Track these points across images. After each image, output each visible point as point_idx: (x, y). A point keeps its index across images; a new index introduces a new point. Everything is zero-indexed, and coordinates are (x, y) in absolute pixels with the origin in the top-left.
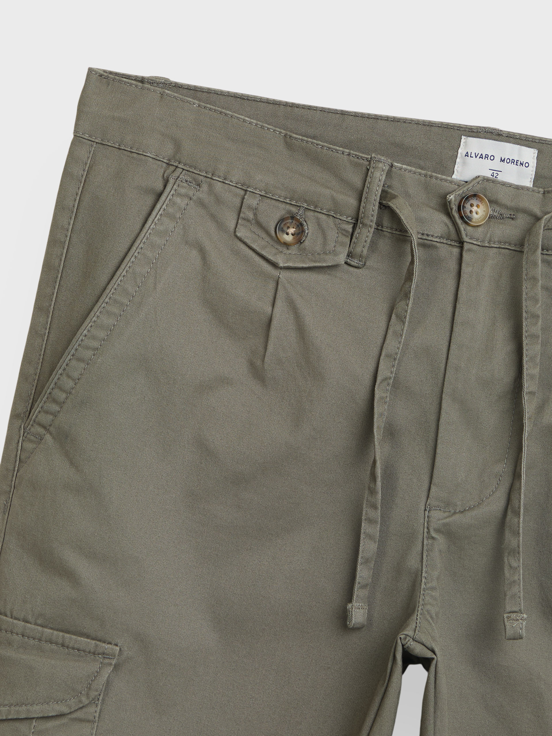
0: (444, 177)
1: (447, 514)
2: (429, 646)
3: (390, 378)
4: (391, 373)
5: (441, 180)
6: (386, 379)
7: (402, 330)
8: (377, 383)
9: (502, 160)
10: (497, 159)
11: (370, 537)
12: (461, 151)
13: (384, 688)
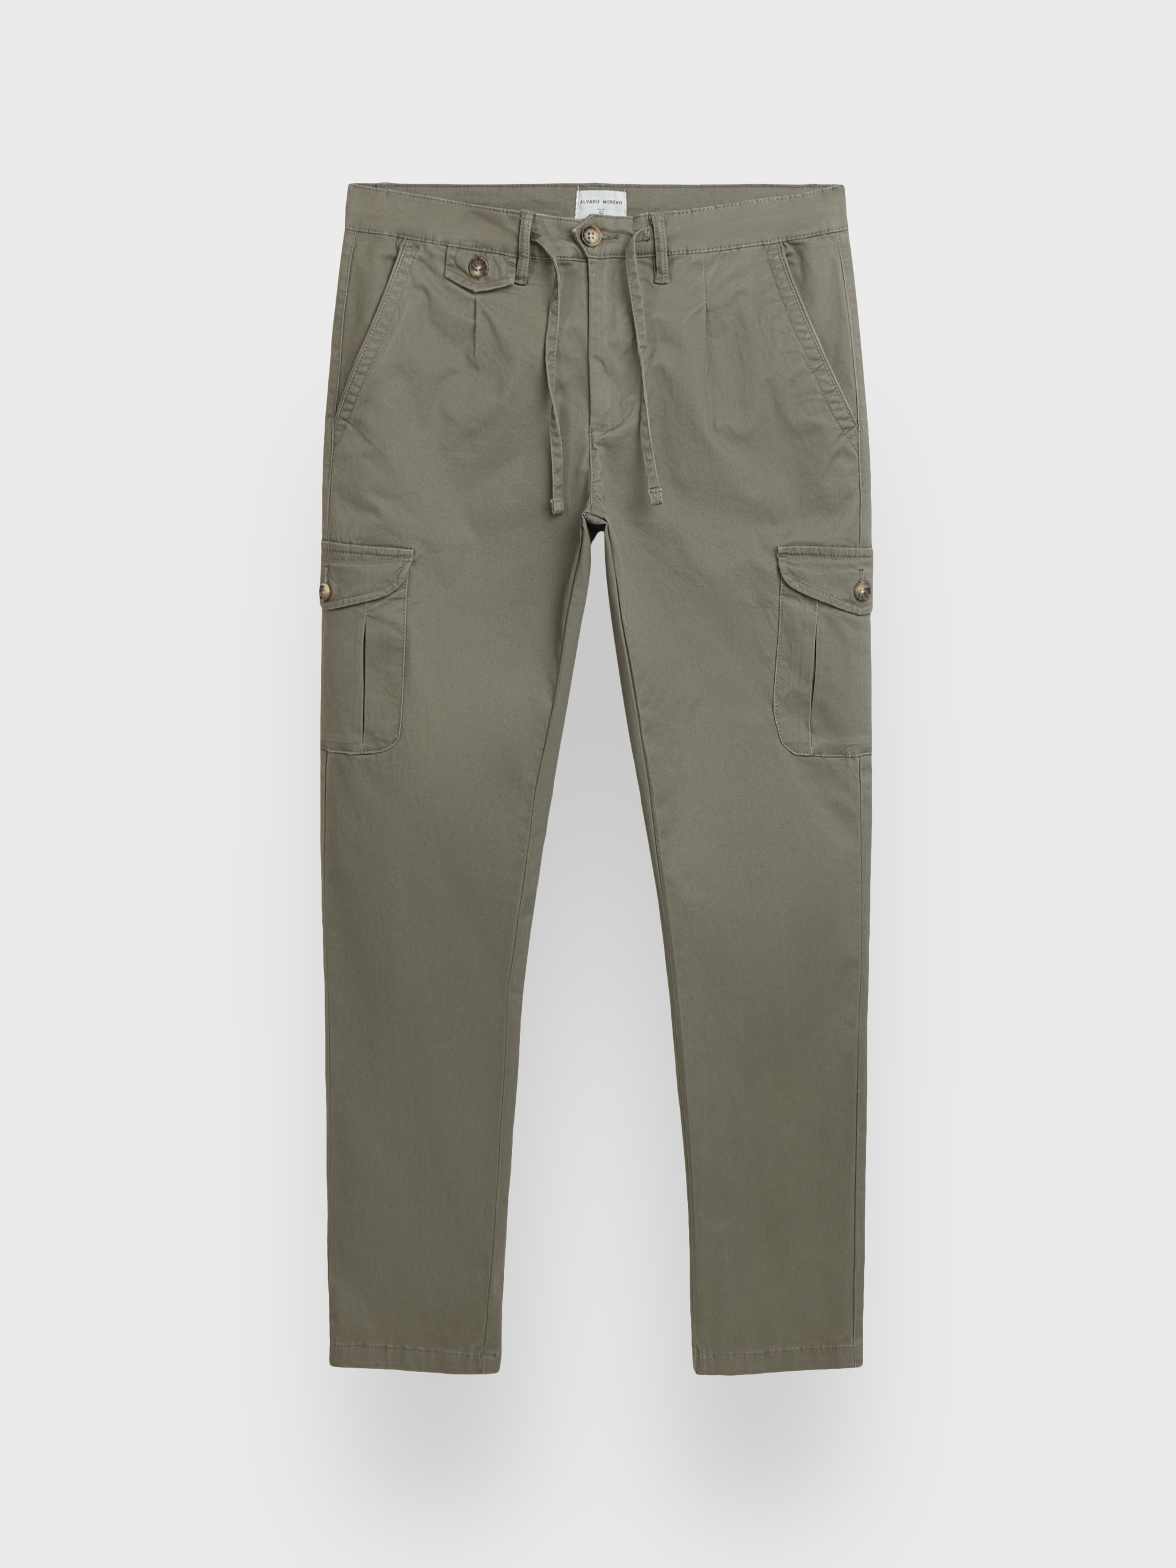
0: (569, 218)
1: (603, 433)
2: (602, 517)
3: (554, 352)
4: (554, 348)
5: (567, 220)
6: (551, 353)
7: (557, 320)
8: (546, 356)
9: (605, 202)
10: (601, 202)
11: (557, 455)
12: (577, 200)
13: (579, 548)
